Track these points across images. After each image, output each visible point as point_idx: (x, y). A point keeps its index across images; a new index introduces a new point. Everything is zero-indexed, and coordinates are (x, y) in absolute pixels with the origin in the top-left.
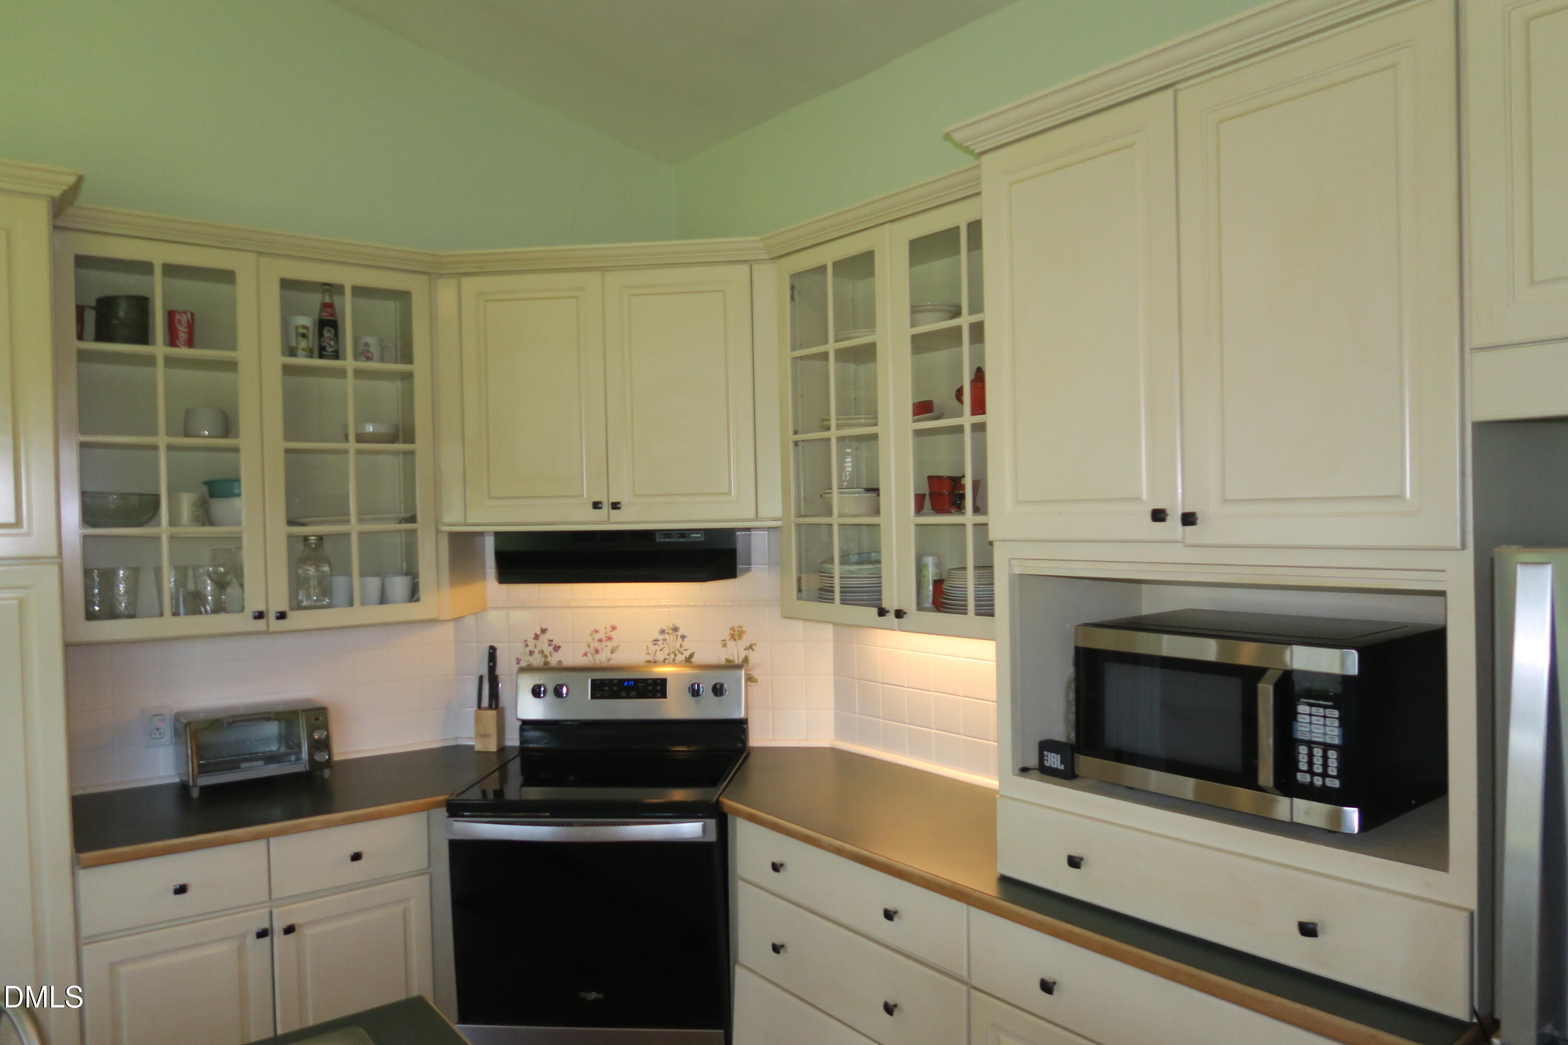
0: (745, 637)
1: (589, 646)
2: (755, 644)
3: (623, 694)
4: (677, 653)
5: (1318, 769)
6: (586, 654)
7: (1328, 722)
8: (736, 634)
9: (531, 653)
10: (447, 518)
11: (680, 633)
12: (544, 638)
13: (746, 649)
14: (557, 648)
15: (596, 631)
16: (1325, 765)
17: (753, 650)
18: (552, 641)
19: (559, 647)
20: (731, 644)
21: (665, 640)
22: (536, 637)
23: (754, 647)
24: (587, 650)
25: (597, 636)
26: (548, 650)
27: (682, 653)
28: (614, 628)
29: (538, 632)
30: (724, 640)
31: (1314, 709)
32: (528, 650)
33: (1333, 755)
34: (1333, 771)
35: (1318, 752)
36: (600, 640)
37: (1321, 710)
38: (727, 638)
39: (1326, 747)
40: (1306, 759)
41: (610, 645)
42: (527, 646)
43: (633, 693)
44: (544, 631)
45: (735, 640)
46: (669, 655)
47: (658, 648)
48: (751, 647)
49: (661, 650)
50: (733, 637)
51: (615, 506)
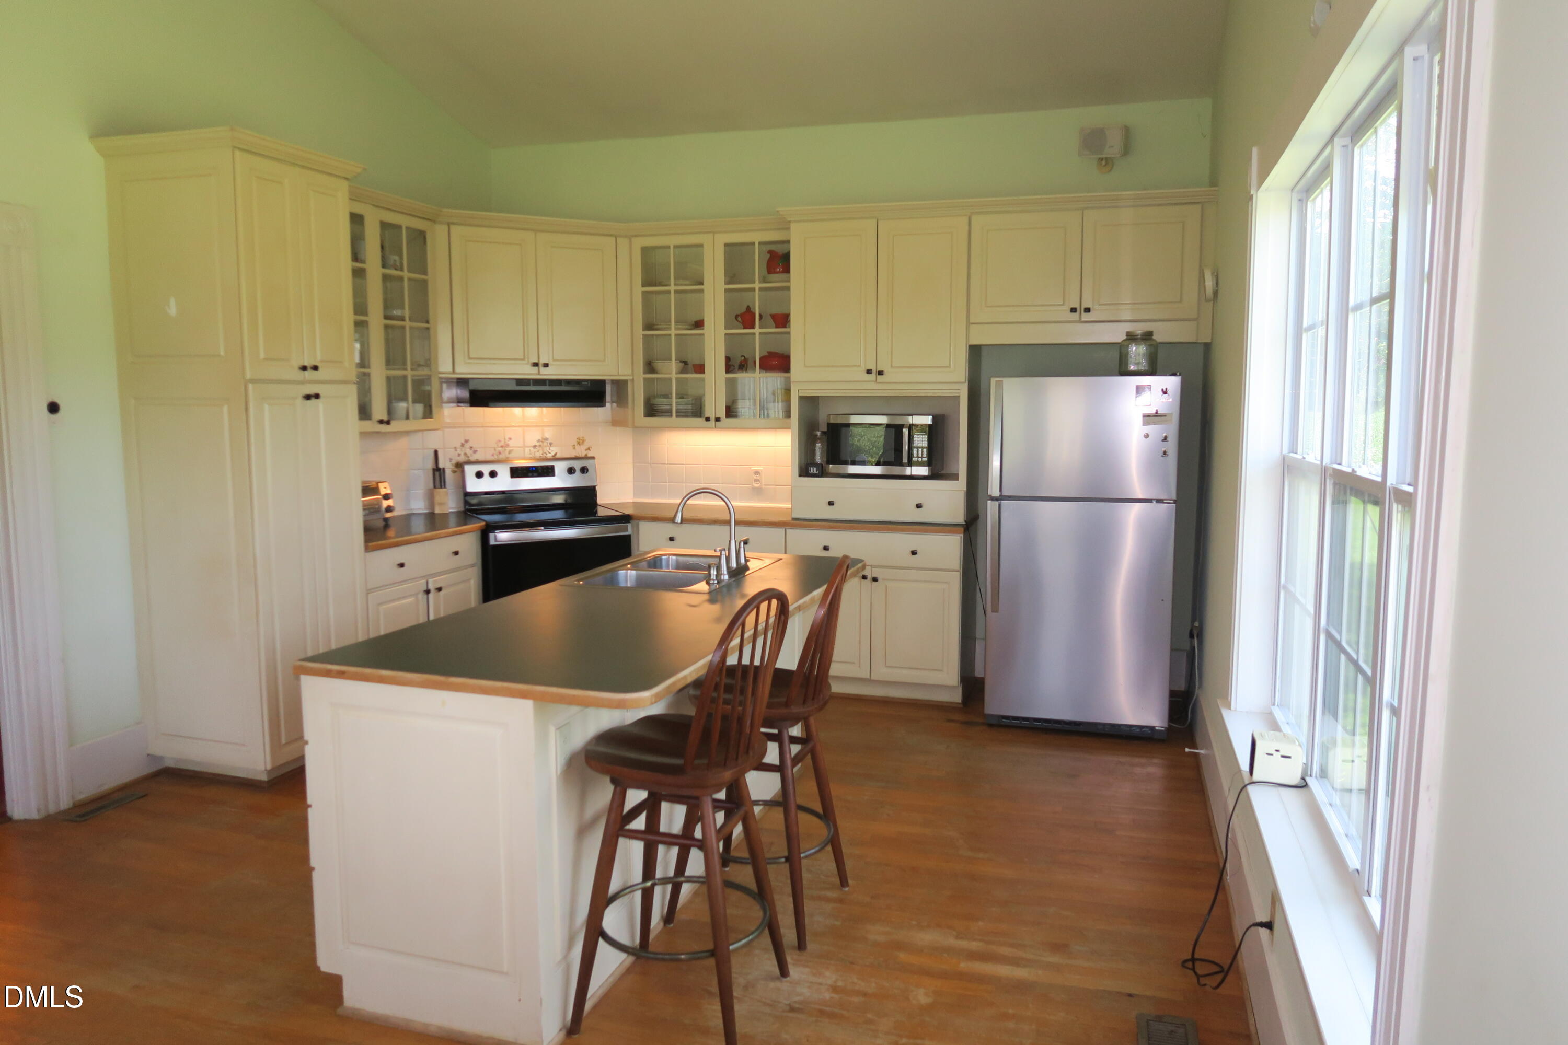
0: (585, 443)
1: (495, 450)
2: (591, 447)
3: (530, 474)
4: (547, 453)
5: (920, 455)
6: (493, 455)
7: (924, 439)
8: (581, 442)
9: (459, 455)
10: (442, 369)
11: (549, 442)
12: (467, 446)
13: (586, 450)
14: (475, 452)
15: (500, 441)
16: (922, 454)
17: (590, 450)
18: (471, 447)
19: (477, 451)
20: (577, 447)
21: (540, 446)
22: (463, 445)
23: (590, 449)
24: (493, 452)
25: (500, 445)
26: (469, 452)
27: (550, 453)
28: (510, 439)
29: (463, 442)
30: (574, 445)
31: (919, 436)
32: (457, 453)
33: (925, 450)
34: (925, 455)
35: (920, 450)
36: (502, 447)
37: (922, 436)
38: (576, 444)
39: (923, 448)
40: (916, 452)
41: (508, 449)
42: (456, 450)
43: (535, 474)
44: (467, 441)
45: (580, 445)
46: (542, 454)
47: (536, 450)
48: (589, 449)
49: (538, 451)
50: (579, 443)
51: (546, 365)
